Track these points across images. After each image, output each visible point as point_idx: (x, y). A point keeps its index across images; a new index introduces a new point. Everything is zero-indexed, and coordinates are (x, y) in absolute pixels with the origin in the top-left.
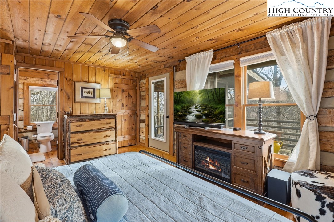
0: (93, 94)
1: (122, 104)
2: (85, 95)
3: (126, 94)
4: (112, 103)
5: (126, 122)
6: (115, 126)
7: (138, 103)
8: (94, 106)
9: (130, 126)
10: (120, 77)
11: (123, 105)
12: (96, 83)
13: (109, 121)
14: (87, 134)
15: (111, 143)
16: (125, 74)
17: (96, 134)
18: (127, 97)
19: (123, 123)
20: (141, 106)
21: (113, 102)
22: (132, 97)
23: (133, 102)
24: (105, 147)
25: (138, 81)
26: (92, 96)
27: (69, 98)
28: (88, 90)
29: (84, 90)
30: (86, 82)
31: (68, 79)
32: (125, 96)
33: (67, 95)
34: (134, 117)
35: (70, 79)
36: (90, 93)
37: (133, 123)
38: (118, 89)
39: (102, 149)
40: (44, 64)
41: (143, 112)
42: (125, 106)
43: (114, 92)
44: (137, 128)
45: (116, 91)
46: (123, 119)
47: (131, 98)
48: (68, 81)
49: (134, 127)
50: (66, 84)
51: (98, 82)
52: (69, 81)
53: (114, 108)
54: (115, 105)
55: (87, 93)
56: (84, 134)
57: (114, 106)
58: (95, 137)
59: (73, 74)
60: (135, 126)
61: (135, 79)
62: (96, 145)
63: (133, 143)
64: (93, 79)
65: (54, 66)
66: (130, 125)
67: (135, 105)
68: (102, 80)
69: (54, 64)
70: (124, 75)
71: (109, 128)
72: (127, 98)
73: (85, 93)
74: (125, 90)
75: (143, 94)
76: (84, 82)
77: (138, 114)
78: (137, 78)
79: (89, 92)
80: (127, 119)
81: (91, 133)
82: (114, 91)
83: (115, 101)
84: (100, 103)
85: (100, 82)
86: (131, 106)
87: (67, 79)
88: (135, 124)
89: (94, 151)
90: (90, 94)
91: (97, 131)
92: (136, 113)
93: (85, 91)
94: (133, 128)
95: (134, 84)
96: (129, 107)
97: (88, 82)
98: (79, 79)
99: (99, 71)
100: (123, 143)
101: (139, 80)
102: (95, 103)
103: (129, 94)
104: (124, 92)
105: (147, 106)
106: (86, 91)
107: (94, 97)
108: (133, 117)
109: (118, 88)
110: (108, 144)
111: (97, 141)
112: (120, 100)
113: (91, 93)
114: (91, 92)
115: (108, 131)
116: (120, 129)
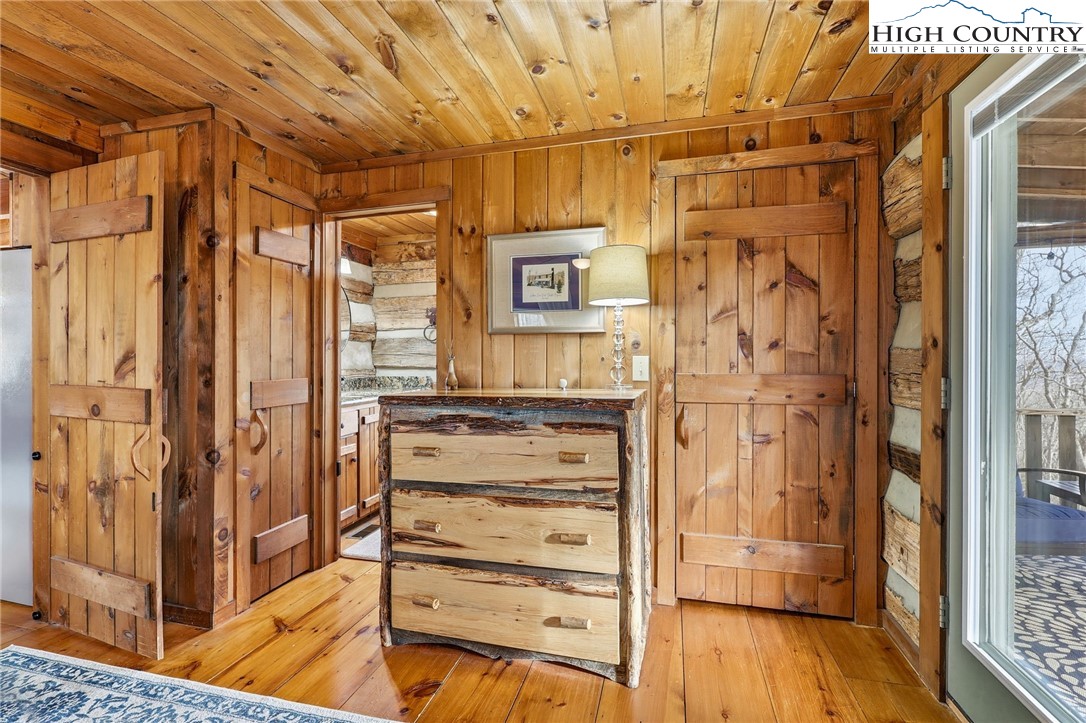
0: (566, 288)
1: (741, 333)
2: (530, 294)
3: (766, 269)
4: (670, 328)
5: (772, 455)
6: (616, 484)
7: (866, 324)
8: (572, 347)
9: (803, 484)
10: (726, 165)
11: (745, 341)
12: (581, 226)
13: (573, 441)
14: (460, 503)
15: (592, 588)
16: (758, 137)
17: (502, 510)
18: (774, 285)
19: (747, 452)
20: (897, 342)
21: (675, 322)
22: (814, 285)
23: (822, 319)
24: (551, 602)
25: (868, 168)
26: (564, 297)
27: (469, 316)
28: (545, 269)
29: (527, 270)
30: (537, 229)
31: (467, 229)
32: (761, 282)
33: (464, 299)
34: (837, 428)
35: (473, 230)
36: (553, 283)
37: (825, 465)
38: (714, 243)
39: (535, 611)
40: (391, 186)
41: (906, 394)
42: (760, 345)
43: (681, 265)
44: (860, 504)
45: (697, 258)
46: (743, 433)
47: (812, 296)
48: (466, 239)
49: (833, 492)
50: (459, 251)
51: (595, 220)
52: (470, 237)
53: (684, 362)
54: (692, 343)
55: (539, 283)
56: (448, 499)
57: (684, 351)
58: (502, 530)
59: (486, 203)
60: (843, 485)
61: (847, 151)
62: (504, 577)
63: (829, 599)
64: (572, 211)
65: (421, 186)
66: (798, 475)
67: (839, 340)
68: (612, 208)
69: (421, 174)
70: (751, 146)
71: (578, 486)
72: (779, 293)
73: (529, 285)
74: (759, 244)
75: (909, 249)
76: (528, 230)
77: (872, 408)
78: (856, 142)
79: (549, 279)
80: (777, 434)
81: (480, 503)
82: (687, 259)
83: (692, 316)
84: (602, 334)
85: (604, 221)
86: (809, 349)
87: (460, 231)
88: (841, 472)
89: (494, 610)
90: (553, 287)
91: (512, 495)
92: (855, 399)
93: (529, 278)
94: (828, 499)
95: (836, 189)
96: (791, 356)
97: (547, 229)
98: (510, 221)
99: (600, 162)
100: (744, 582)
101: (879, 154)
102: (581, 335)
103: (790, 266)
104: (752, 255)
105: (935, 343)
106: (533, 273)
107: (573, 304)
108: (827, 418)
109: (707, 234)
110: (570, 591)
111: (509, 556)
112: (722, 313)
113: (560, 286)
114: (556, 281)
115: (573, 504)
116: (729, 489)
